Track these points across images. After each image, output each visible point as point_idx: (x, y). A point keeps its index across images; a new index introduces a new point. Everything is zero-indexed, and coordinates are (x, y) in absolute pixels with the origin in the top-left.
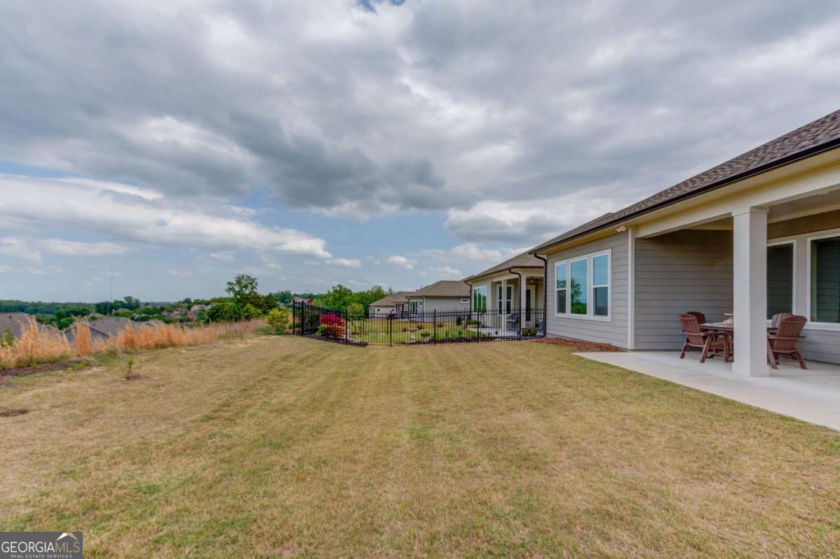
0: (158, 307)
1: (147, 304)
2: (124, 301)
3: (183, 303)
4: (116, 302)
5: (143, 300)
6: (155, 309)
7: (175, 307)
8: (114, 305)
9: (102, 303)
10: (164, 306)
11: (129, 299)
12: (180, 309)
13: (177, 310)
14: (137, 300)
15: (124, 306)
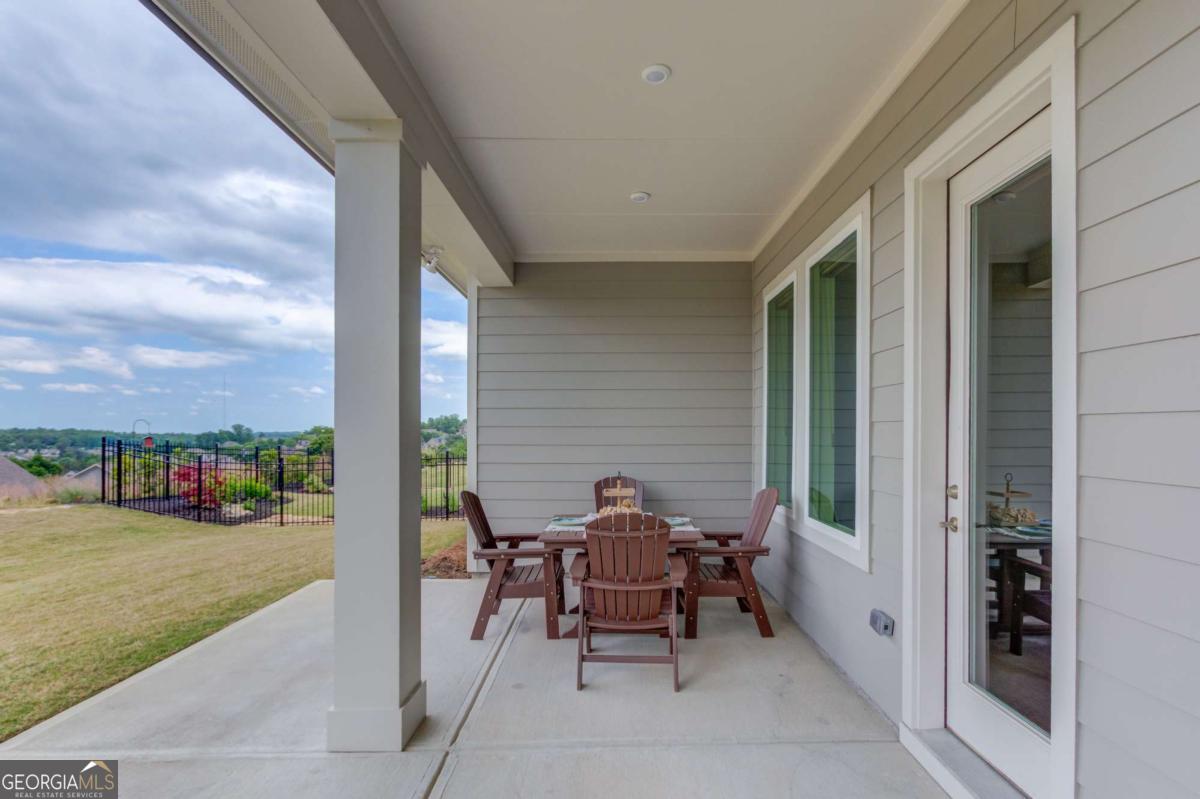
0: (276, 440)
1: (262, 435)
2: (232, 430)
3: (311, 433)
4: (221, 432)
5: (256, 430)
6: (271, 442)
7: (297, 439)
8: (219, 437)
9: (204, 434)
10: (283, 438)
11: (238, 428)
12: (303, 442)
13: (300, 444)
14: (248, 429)
15: (232, 438)
